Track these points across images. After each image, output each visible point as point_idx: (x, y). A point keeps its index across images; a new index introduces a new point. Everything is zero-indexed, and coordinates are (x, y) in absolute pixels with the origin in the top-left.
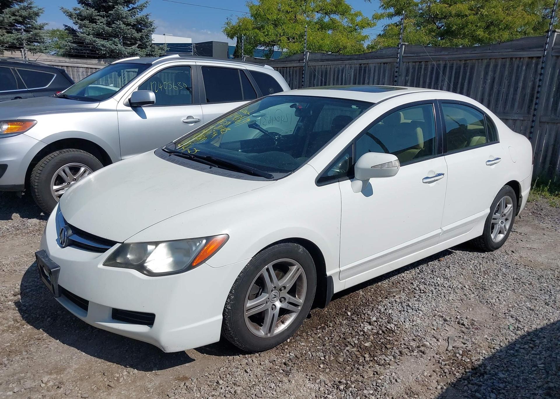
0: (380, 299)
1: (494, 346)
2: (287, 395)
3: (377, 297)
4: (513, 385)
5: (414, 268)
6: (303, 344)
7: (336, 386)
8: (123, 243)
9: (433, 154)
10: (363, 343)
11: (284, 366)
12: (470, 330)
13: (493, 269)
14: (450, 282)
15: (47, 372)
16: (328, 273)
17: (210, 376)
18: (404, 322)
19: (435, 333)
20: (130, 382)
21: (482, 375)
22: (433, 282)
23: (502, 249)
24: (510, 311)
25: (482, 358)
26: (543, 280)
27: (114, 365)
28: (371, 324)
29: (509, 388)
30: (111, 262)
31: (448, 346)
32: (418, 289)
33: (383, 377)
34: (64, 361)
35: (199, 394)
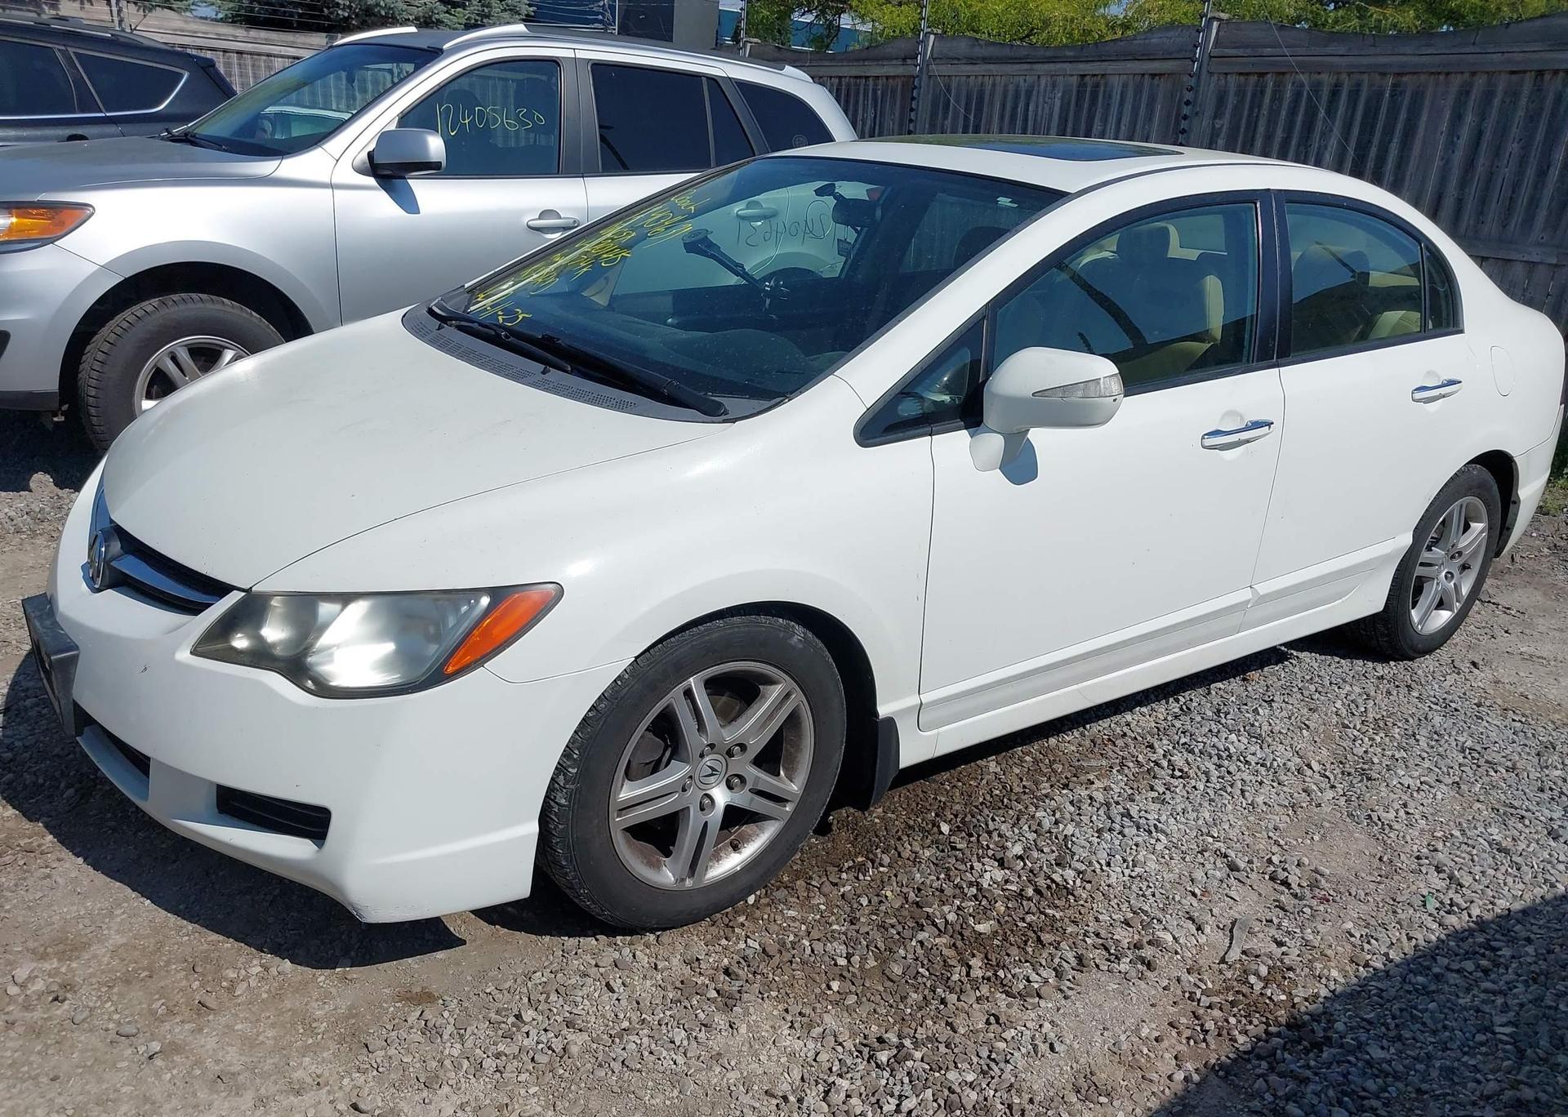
0: (1045, 788)
1: (1369, 957)
2: (718, 1069)
3: (1036, 783)
4: (1407, 1085)
5: (1166, 698)
6: (792, 913)
7: (868, 1050)
8: (248, 591)
9: (1245, 359)
10: (971, 921)
11: (722, 977)
12: (1305, 902)
13: (1406, 716)
14: (1267, 750)
15: (34, 952)
16: (883, 710)
17: (498, 996)
18: (1108, 864)
19: (1195, 904)
20: (265, 996)
21: (1317, 1046)
22: (1214, 746)
23: (1444, 654)
24: (1436, 850)
25: (1324, 992)
26: (1554, 759)
27: (229, 944)
28: (1006, 865)
29: (1395, 1095)
30: (213, 644)
31: (1230, 947)
32: (1165, 763)
33: (1013, 1032)
34: (87, 922)
35: (458, 1046)
